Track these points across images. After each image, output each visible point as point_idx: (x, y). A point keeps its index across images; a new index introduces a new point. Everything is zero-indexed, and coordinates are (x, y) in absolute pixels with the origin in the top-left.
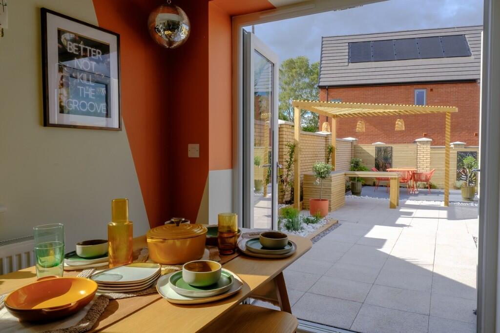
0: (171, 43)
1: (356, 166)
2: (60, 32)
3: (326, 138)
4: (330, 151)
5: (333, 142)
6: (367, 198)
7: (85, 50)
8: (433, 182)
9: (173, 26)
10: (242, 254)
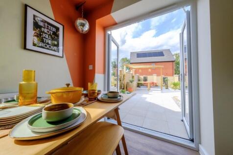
0: (82, 31)
1: (139, 80)
2: (34, 16)
3: (132, 74)
4: (133, 77)
5: (134, 75)
6: (142, 88)
7: (48, 27)
8: (157, 84)
9: (83, 25)
10: (99, 101)
